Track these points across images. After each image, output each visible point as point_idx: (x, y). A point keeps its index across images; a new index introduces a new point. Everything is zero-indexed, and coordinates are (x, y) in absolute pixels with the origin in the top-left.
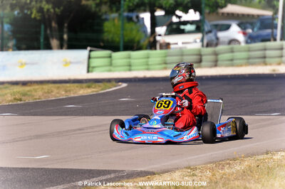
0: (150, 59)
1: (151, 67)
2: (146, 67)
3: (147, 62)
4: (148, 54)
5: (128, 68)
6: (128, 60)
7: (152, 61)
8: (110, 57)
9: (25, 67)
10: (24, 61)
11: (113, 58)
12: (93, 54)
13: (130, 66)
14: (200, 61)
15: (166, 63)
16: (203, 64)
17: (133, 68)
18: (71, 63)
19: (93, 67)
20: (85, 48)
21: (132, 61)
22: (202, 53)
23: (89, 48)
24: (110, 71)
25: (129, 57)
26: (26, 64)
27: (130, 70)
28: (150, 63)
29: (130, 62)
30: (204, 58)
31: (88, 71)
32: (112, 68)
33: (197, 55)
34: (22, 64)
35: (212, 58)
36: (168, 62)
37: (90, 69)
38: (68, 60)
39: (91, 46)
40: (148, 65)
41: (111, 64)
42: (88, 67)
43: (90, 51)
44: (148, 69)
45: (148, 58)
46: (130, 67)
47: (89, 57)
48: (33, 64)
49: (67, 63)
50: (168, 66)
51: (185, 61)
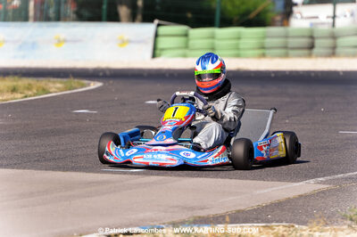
0: (242, 41)
1: (242, 52)
2: (236, 52)
3: (238, 45)
4: (239, 33)
6: (210, 41)
7: (245, 43)
8: (186, 35)
9: (64, 46)
11: (191, 36)
12: (163, 30)
14: (311, 47)
15: (263, 48)
16: (315, 51)
18: (129, 41)
19: (163, 50)
20: (151, 21)
21: (217, 43)
22: (315, 35)
23: (156, 22)
24: (185, 56)
25: (213, 37)
26: (65, 41)
28: (241, 46)
29: (213, 44)
30: (318, 42)
31: (154, 56)
32: (187, 52)
34: (60, 42)
35: (329, 42)
36: (266, 46)
37: (158, 52)
39: (159, 19)
40: (238, 49)
41: (187, 46)
42: (155, 48)
43: (159, 25)
44: (238, 56)
45: (239, 38)
47: (156, 35)
48: (75, 41)
49: (123, 42)
50: (267, 52)
51: (290, 46)
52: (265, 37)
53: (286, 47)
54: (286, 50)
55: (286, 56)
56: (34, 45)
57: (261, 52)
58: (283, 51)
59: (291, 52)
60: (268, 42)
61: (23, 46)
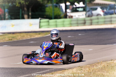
3: (63, 24)
4: (64, 20)
5: (56, 26)
8: (48, 22)
9: (14, 27)
10: (13, 24)
11: (50, 22)
12: (42, 21)
14: (85, 23)
15: (71, 24)
17: (58, 26)
18: (32, 24)
19: (42, 26)
20: (38, 18)
21: (58, 23)
22: (86, 20)
23: (40, 18)
24: (48, 27)
25: (56, 22)
26: (14, 25)
28: (65, 24)
29: (56, 24)
30: (87, 22)
31: (40, 28)
34: (13, 25)
35: (90, 22)
38: (32, 23)
39: (40, 17)
41: (49, 25)
43: (40, 19)
44: (64, 27)
45: (64, 22)
47: (40, 22)
48: (17, 25)
49: (31, 25)
51: (79, 23)
52: (71, 21)
53: (77, 24)
56: (6, 27)
59: (79, 25)
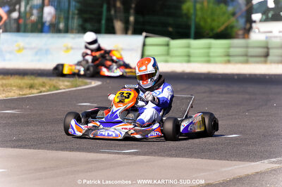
0: (212, 50)
1: (212, 59)
2: (207, 59)
3: (208, 53)
4: (210, 44)
5: (186, 58)
6: (187, 50)
7: (213, 52)
8: (168, 45)
10: (70, 45)
11: (171, 46)
12: (149, 41)
13: (189, 56)
14: (267, 55)
15: (228, 55)
16: (270, 58)
17: (192, 59)
18: (123, 49)
20: (140, 33)
21: (192, 51)
22: (270, 46)
23: (144, 34)
24: (166, 61)
25: (189, 47)
27: (189, 61)
28: (211, 54)
29: (189, 52)
30: (272, 51)
32: (168, 58)
33: (264, 47)
34: (68, 49)
36: (231, 54)
38: (120, 46)
39: (146, 32)
40: (209, 56)
41: (168, 54)
42: (142, 55)
43: (146, 37)
44: (208, 62)
45: (209, 48)
46: (188, 58)
47: (144, 45)
48: (80, 49)
50: (231, 59)
51: (250, 54)
52: (230, 47)
53: (246, 55)
54: (247, 58)
55: (247, 62)
56: (47, 51)
57: (226, 58)
58: (244, 58)
59: (251, 59)
60: (233, 51)
61: (39, 52)
